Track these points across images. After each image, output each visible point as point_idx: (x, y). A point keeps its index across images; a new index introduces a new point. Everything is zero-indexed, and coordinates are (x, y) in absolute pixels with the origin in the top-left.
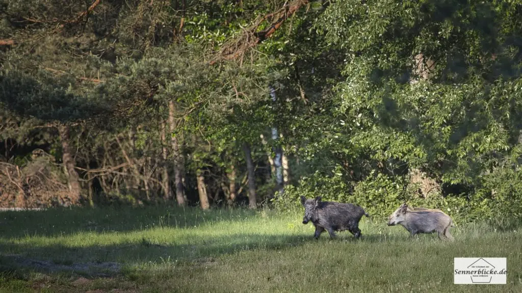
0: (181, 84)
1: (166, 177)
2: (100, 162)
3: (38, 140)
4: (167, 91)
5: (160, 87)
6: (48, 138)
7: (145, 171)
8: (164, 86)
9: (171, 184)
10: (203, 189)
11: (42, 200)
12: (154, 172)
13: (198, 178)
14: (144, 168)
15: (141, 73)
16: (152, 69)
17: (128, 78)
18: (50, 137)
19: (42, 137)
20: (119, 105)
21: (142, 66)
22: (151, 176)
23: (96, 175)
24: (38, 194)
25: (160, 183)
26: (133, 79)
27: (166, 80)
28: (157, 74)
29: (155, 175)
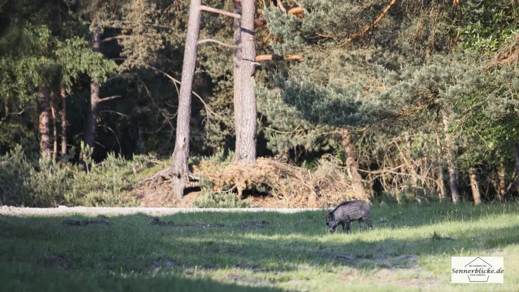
0: (460, 88)
1: (441, 176)
2: (381, 164)
3: (324, 145)
4: (446, 94)
5: (440, 91)
6: (334, 143)
7: (421, 171)
8: (444, 89)
9: (446, 182)
10: (475, 185)
11: (332, 201)
12: (430, 171)
13: (470, 176)
14: (421, 168)
15: (422, 79)
16: (433, 76)
17: (410, 84)
18: (335, 142)
19: (327, 143)
20: (404, 109)
21: (423, 72)
22: (428, 176)
23: (377, 176)
24: (328, 195)
25: (437, 182)
26: (415, 84)
27: (446, 85)
28: (437, 79)
29: (431, 174)
